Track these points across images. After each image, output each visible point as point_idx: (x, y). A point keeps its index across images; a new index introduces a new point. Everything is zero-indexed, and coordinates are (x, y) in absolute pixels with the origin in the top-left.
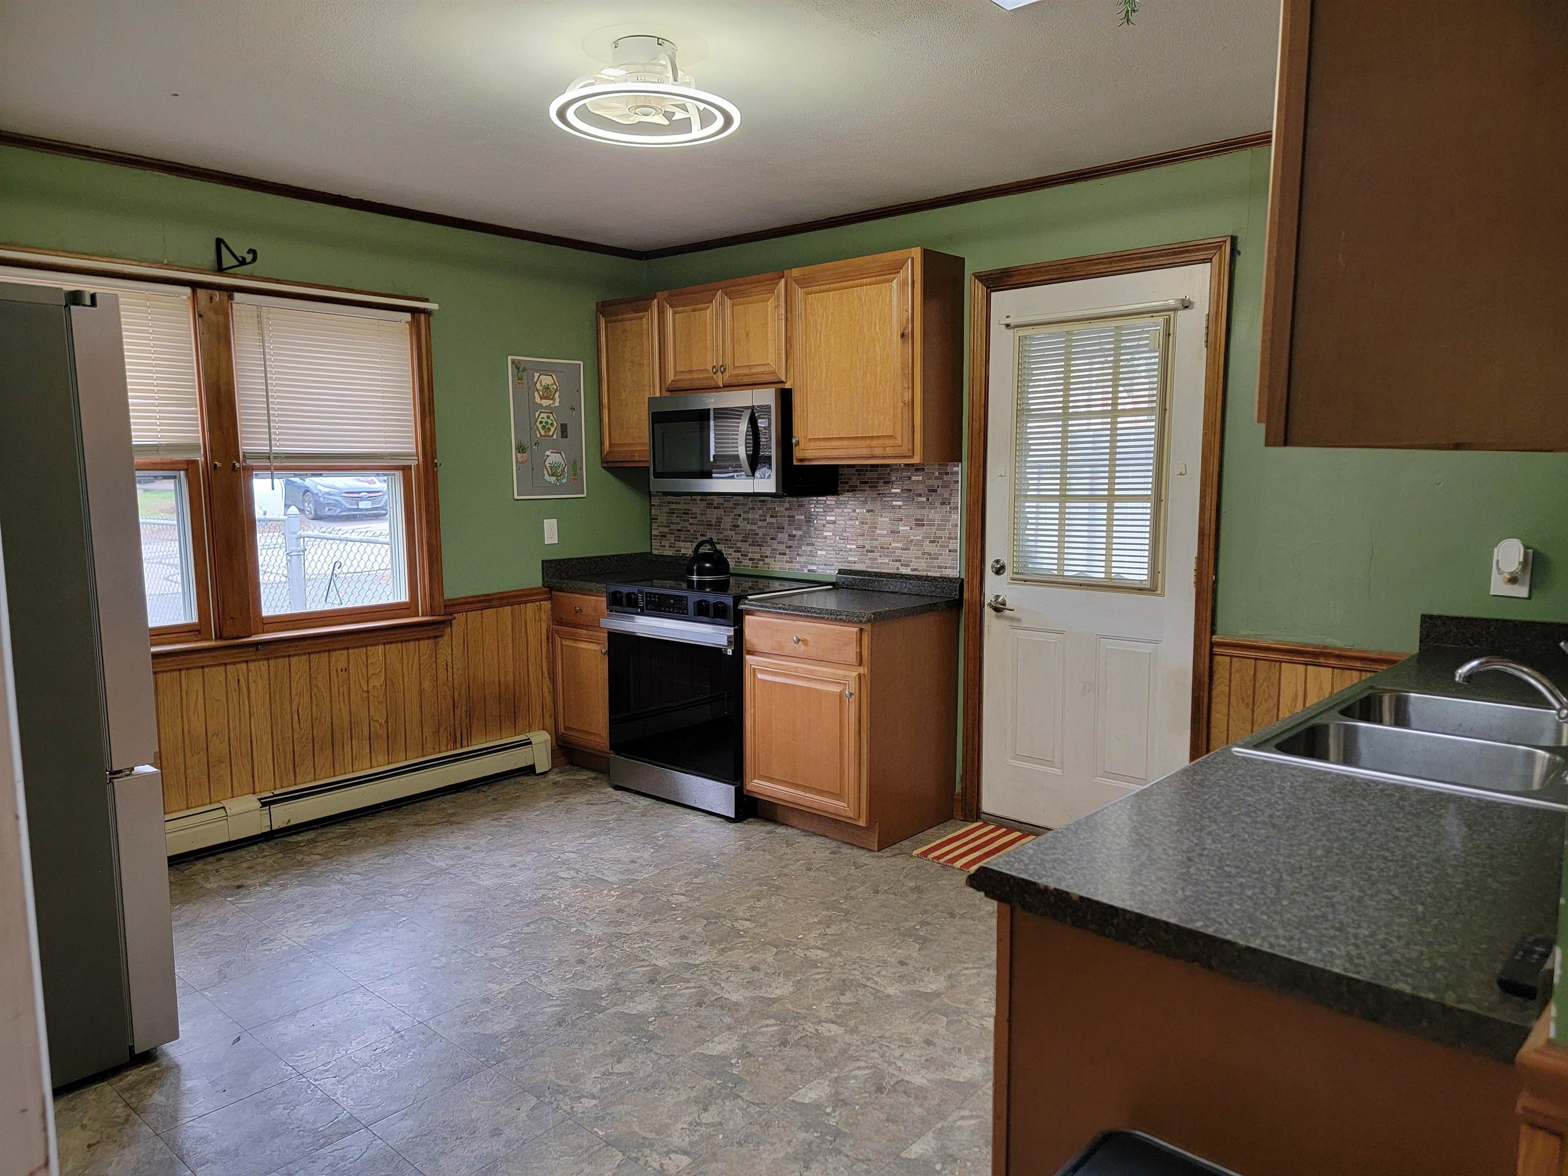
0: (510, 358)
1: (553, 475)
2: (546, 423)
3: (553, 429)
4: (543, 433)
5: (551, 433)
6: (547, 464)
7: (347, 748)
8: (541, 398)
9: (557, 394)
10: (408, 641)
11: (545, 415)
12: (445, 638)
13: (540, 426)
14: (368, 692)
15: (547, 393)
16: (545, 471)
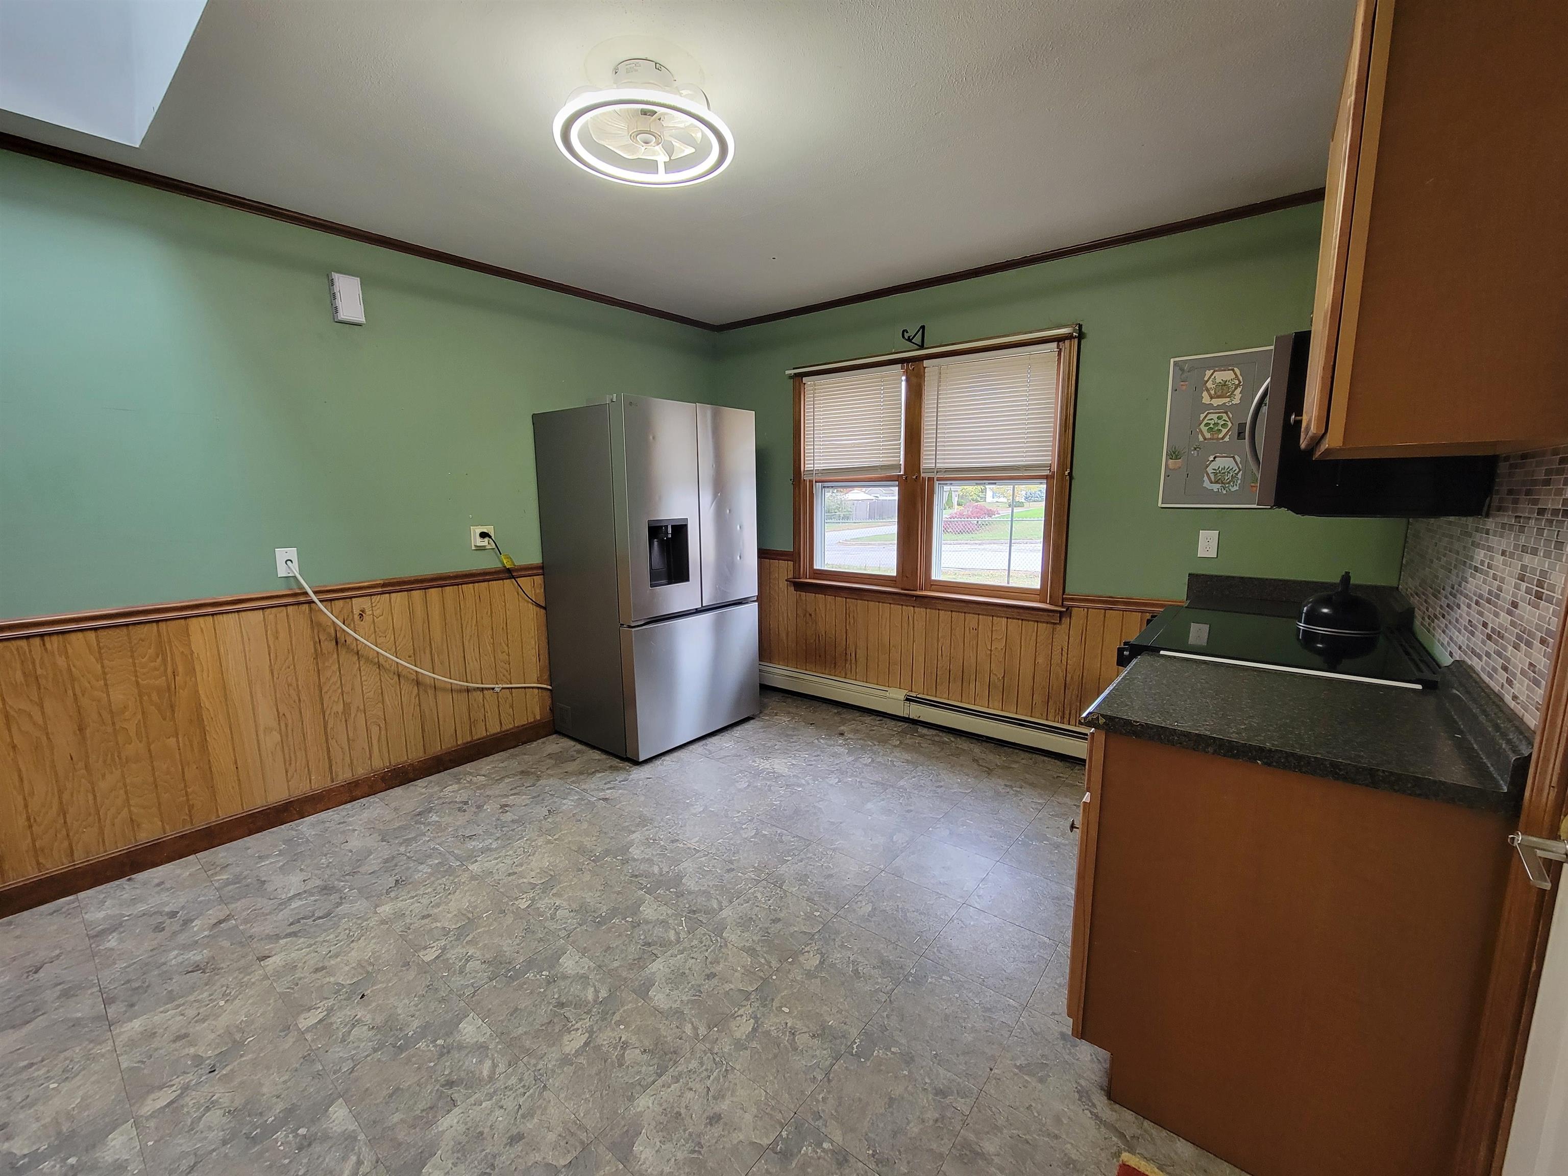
0: (1172, 360)
1: (1217, 482)
2: (1216, 424)
3: (1224, 431)
4: (1208, 436)
5: (1221, 436)
6: (1210, 470)
7: (972, 686)
8: (1212, 398)
9: (1239, 389)
10: (1029, 621)
11: (1215, 416)
12: (1063, 626)
13: (1204, 429)
14: (991, 650)
15: (1223, 389)
16: (1206, 478)
